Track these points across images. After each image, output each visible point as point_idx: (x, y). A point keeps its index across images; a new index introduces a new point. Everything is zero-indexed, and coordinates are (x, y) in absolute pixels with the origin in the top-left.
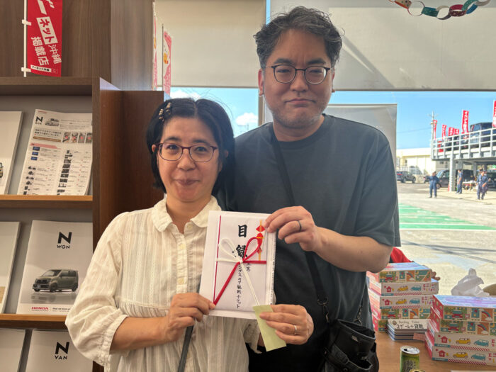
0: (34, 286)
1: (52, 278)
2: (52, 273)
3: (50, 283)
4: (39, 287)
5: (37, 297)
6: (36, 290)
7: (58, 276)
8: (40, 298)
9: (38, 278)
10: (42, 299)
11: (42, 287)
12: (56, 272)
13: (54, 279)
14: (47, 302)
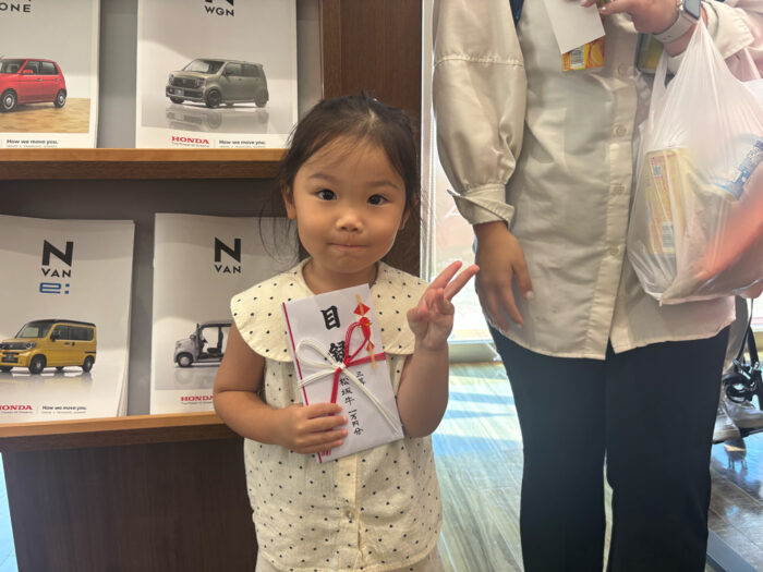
0: (168, 89)
1: (206, 77)
2: (206, 68)
3: (205, 88)
4: (179, 93)
5: (179, 116)
6: (174, 100)
7: (219, 74)
8: (186, 118)
9: (176, 75)
10: (192, 122)
11: (186, 93)
12: (214, 65)
13: (211, 81)
14: (205, 127)
